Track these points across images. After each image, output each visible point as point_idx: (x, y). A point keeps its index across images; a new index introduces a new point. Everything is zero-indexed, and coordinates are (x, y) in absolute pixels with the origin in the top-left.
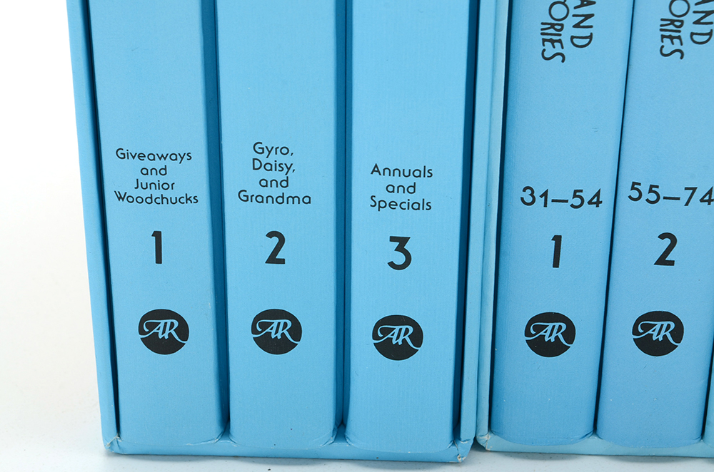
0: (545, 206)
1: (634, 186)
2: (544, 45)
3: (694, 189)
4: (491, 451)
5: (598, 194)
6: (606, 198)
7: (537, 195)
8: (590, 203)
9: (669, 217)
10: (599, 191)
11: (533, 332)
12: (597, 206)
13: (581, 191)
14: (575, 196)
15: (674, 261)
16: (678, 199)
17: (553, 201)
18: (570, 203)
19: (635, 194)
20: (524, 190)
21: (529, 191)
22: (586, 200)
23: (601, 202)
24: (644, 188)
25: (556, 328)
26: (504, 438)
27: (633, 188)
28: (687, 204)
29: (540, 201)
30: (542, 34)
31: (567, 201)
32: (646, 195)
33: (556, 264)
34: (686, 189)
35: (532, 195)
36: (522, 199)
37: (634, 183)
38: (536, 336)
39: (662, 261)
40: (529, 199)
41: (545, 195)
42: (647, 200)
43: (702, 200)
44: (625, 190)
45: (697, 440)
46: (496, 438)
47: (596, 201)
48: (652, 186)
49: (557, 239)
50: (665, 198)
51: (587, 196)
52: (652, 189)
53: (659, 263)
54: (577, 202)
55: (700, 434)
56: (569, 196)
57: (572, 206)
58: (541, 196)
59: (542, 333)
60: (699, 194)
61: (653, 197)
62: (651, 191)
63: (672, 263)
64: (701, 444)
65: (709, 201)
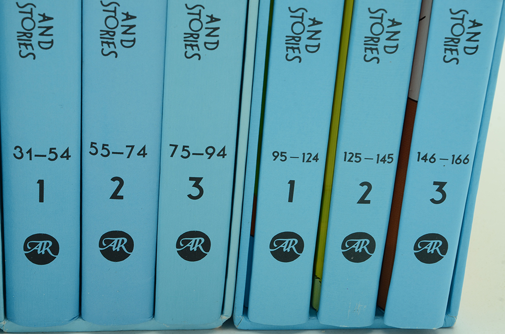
0: (31, 159)
1: (93, 145)
2: (20, 47)
3: (133, 147)
4: (7, 333)
5: (67, 151)
6: (74, 153)
7: (24, 152)
8: (62, 157)
9: (118, 166)
10: (68, 148)
11: (29, 248)
12: (68, 159)
13: (55, 149)
14: (51, 152)
15: (123, 196)
16: (122, 153)
17: (36, 156)
18: (47, 157)
19: (94, 151)
20: (15, 148)
21: (18, 149)
22: (59, 155)
23: (70, 156)
24: (99, 147)
25: (45, 244)
26: (15, 323)
27: (92, 146)
28: (128, 157)
29: (27, 156)
30: (18, 40)
31: (45, 156)
32: (100, 151)
33: (41, 200)
34: (127, 146)
35: (21, 151)
36: (14, 155)
37: (92, 143)
38: (32, 250)
39: (115, 196)
40: (19, 155)
41: (30, 151)
42: (102, 154)
43: (139, 154)
44: (87, 148)
45: (150, 319)
46: (10, 323)
47: (66, 155)
48: (104, 145)
49: (41, 182)
50: (113, 153)
51: (60, 152)
52: (104, 147)
53: (112, 197)
54: (53, 156)
55: (152, 314)
56: (47, 152)
57: (49, 159)
58: (27, 153)
59: (35, 248)
60: (136, 150)
61: (105, 152)
62: (103, 148)
63: (121, 197)
64: (153, 321)
65: (144, 155)
